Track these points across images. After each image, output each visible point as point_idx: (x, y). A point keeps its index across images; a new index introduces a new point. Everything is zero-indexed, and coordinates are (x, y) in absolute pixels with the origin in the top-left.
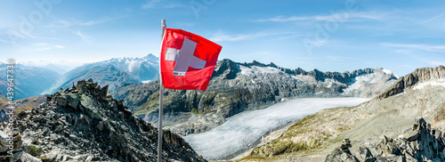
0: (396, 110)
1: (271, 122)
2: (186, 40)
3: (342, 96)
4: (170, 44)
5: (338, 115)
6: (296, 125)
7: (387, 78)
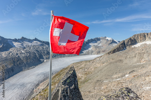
0: (121, 60)
1: (39, 77)
2: (67, 24)
3: (82, 55)
4: (56, 26)
5: (83, 66)
6: (57, 75)
7: (109, 42)
